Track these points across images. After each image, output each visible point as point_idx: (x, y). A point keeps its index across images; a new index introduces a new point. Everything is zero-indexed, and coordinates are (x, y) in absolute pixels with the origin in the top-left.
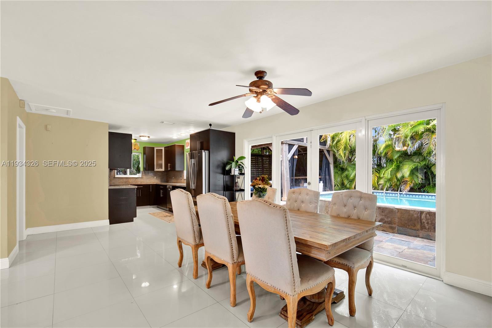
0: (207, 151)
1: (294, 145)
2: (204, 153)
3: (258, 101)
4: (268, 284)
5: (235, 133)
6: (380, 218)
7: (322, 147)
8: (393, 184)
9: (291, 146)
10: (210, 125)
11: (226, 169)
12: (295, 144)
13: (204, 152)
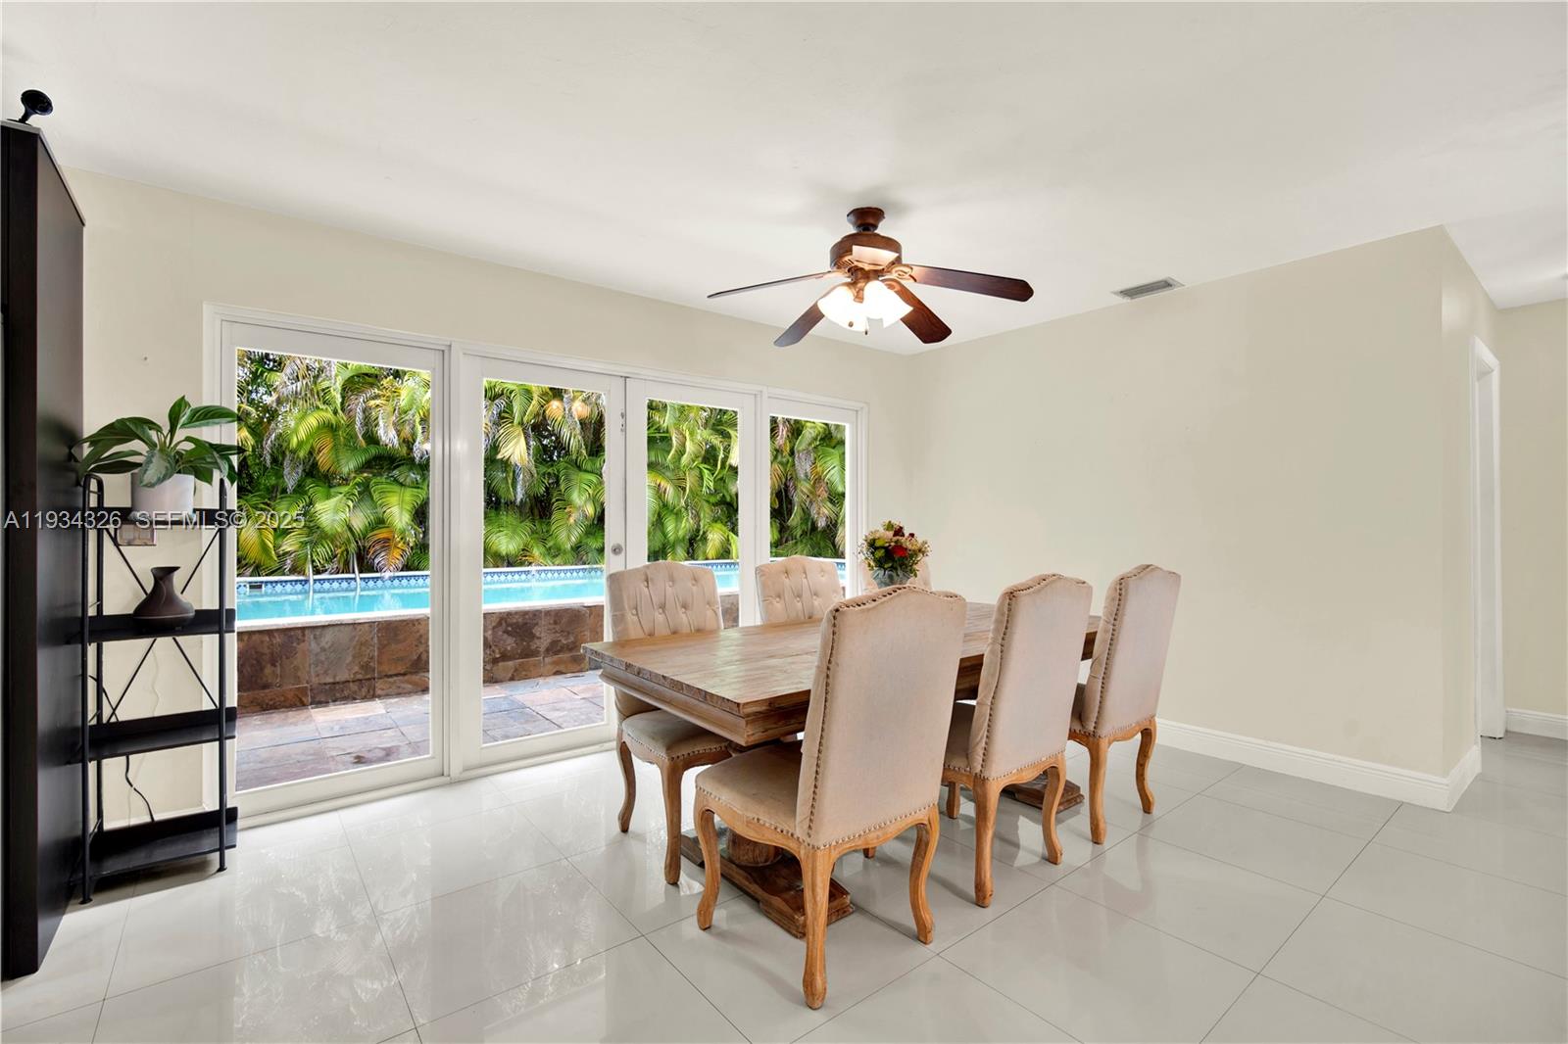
3: (859, 298)
6: (549, 641)
8: (339, 551)
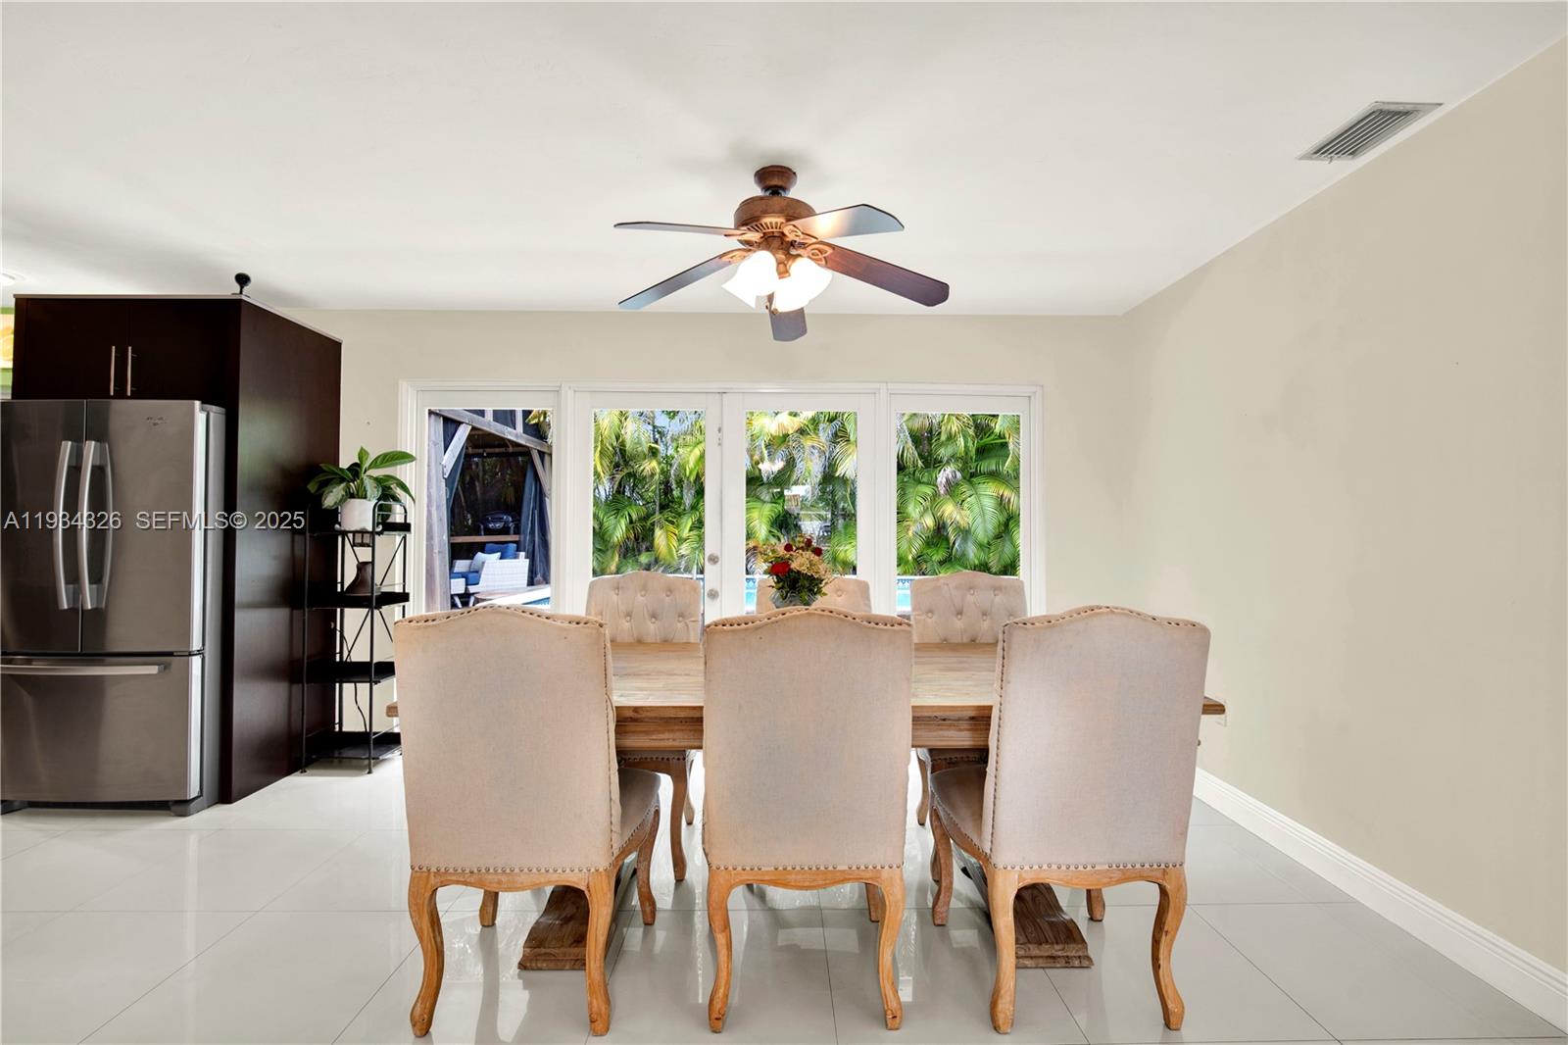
0: (214, 408)
1: (462, 423)
2: (200, 418)
4: (1097, 868)
5: (340, 344)
7: (528, 440)
9: (450, 424)
10: (243, 280)
11: (321, 505)
12: (462, 420)
13: (202, 409)
